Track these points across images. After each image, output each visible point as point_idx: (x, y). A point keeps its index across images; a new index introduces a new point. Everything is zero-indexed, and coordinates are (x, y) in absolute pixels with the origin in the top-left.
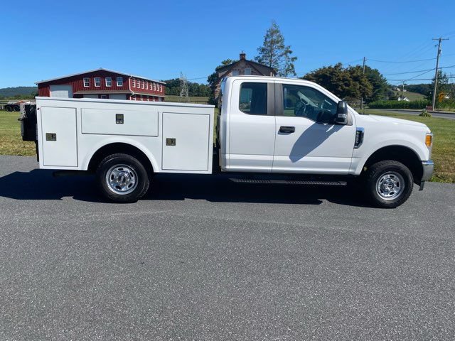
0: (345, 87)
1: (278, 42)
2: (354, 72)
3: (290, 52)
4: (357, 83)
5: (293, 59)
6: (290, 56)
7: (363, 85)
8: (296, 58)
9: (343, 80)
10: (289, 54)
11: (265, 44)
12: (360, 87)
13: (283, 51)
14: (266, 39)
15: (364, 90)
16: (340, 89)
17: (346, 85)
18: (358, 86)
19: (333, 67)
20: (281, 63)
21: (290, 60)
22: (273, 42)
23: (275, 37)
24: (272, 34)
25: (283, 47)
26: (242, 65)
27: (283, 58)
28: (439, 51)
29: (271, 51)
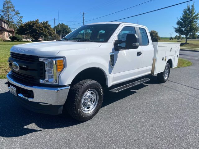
0: (40, 31)
1: (11, 8)
2: (45, 24)
3: (19, 14)
4: (46, 29)
5: (21, 17)
6: (20, 15)
7: (49, 30)
9: (39, 28)
11: (4, 8)
12: (48, 31)
13: (15, 13)
14: (4, 5)
15: (50, 32)
16: (38, 32)
17: (41, 30)
18: (47, 30)
19: (35, 21)
20: (15, 19)
22: (8, 8)
23: (9, 5)
24: (7, 3)
25: (14, 10)
27: (16, 16)
28: (84, 18)
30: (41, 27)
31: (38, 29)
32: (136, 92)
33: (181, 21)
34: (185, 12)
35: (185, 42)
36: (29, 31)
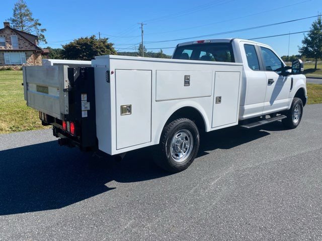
1: (27, 15)
3: (40, 25)
5: (43, 30)
8: (45, 30)
10: (38, 26)
13: (33, 23)
14: (15, 11)
21: (40, 31)
22: (22, 15)
23: (23, 11)
24: (20, 8)
25: (32, 20)
26: (8, 32)
28: (143, 31)
29: (22, 22)
30: (102, 48)
31: (99, 50)
32: (270, 134)
33: (309, 38)
34: (314, 26)
35: (313, 67)
36: (85, 54)
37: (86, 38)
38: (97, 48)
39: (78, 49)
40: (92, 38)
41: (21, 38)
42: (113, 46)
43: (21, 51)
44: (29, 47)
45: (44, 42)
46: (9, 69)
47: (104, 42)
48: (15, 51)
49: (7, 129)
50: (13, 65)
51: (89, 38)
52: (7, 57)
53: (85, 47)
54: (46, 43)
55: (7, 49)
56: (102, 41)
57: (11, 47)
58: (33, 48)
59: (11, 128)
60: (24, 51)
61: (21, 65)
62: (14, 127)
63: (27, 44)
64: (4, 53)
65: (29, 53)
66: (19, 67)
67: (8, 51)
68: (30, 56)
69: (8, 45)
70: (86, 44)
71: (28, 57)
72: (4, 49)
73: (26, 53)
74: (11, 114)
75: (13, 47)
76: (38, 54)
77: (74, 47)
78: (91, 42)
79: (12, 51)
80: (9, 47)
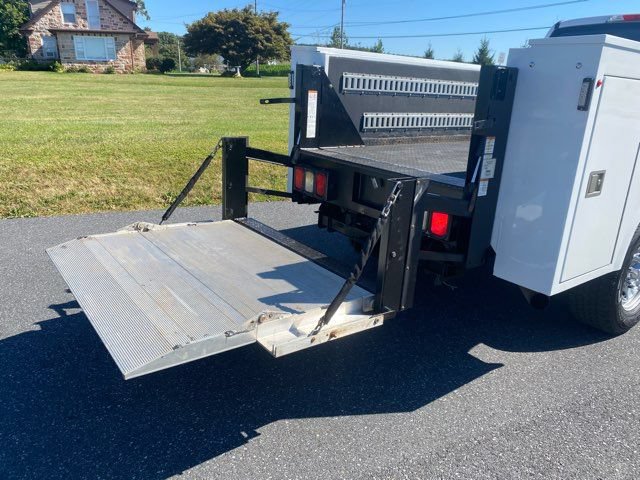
37: (234, 11)
38: (257, 31)
39: (220, 33)
40: (246, 10)
41: (105, 7)
42: (288, 30)
43: (107, 34)
44: (120, 26)
45: (145, 17)
46: (82, 71)
47: (271, 20)
48: (95, 33)
49: (158, 199)
50: (92, 62)
51: (239, 10)
52: (80, 46)
53: (232, 29)
54: (148, 18)
55: (79, 28)
56: (266, 18)
57: (87, 24)
58: (128, 29)
59: (163, 197)
60: (112, 34)
61: (106, 62)
62: (169, 194)
63: (116, 19)
64: (74, 36)
65: (120, 38)
66: (103, 68)
67: (82, 33)
68: (124, 45)
69: (80, 21)
70: (234, 24)
71: (119, 46)
72: (73, 28)
73: (116, 39)
74: (158, 166)
75: (90, 24)
76: (138, 41)
77: (211, 29)
78: (246, 20)
79: (88, 33)
80: (82, 25)
